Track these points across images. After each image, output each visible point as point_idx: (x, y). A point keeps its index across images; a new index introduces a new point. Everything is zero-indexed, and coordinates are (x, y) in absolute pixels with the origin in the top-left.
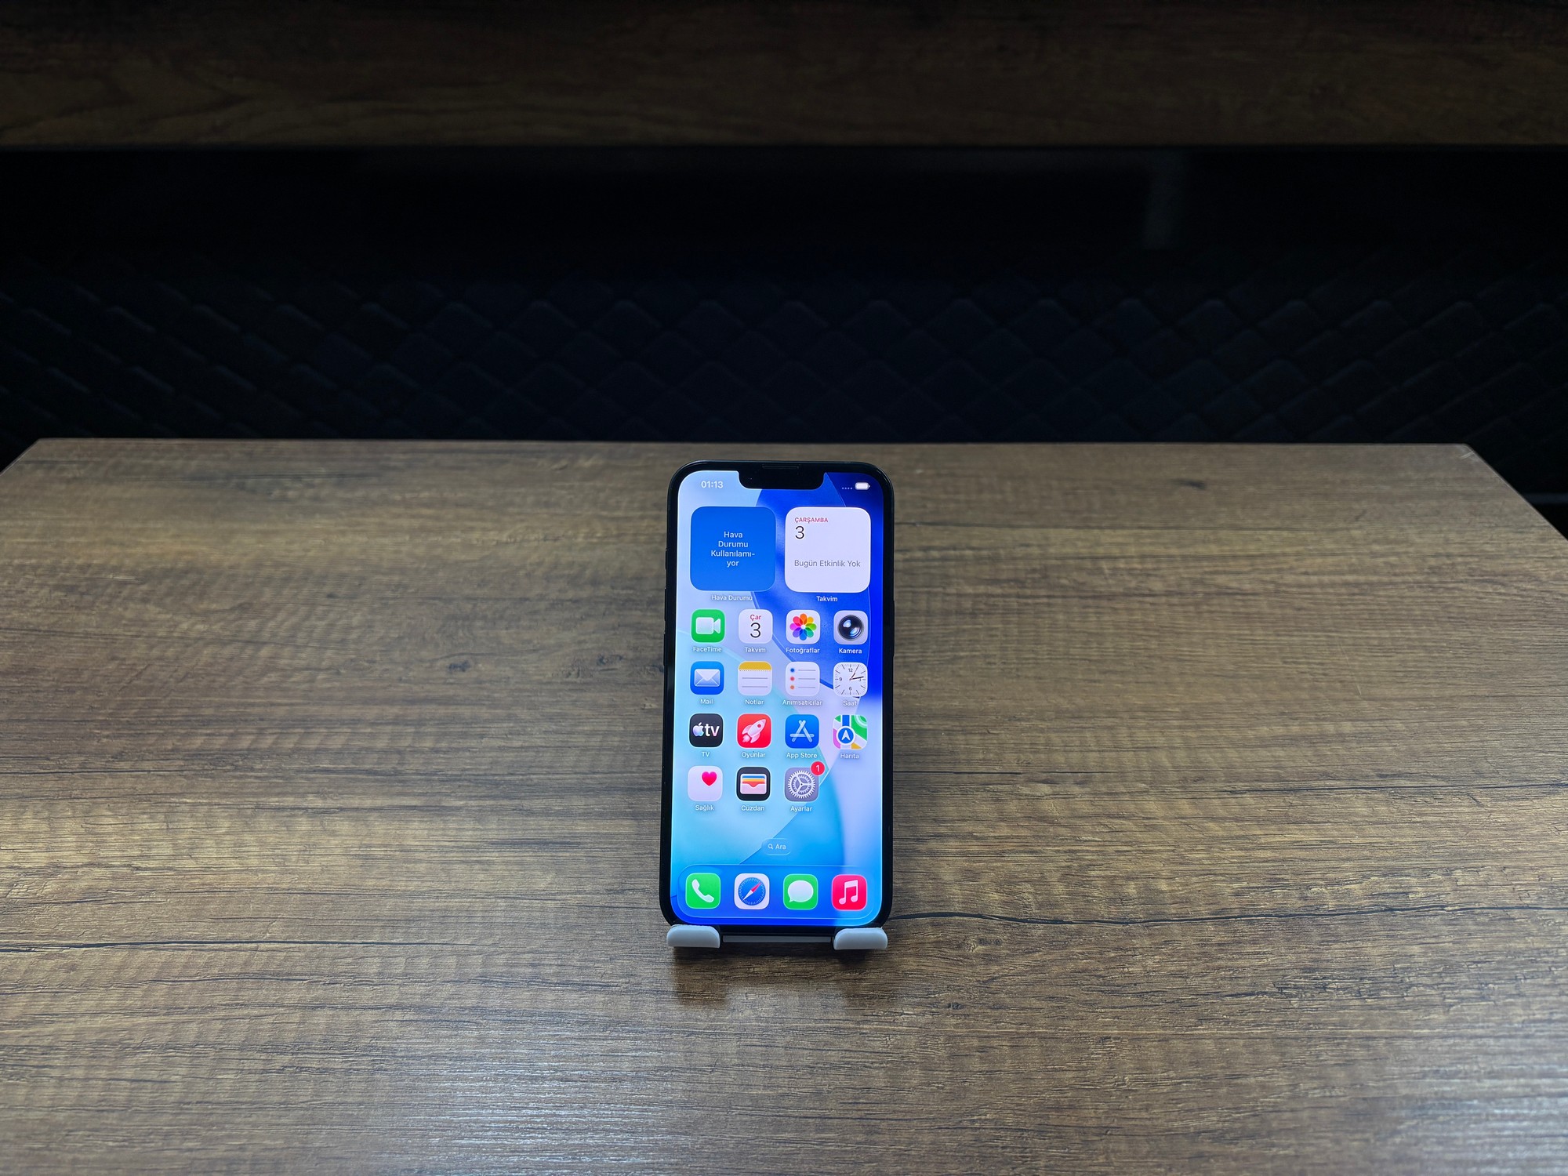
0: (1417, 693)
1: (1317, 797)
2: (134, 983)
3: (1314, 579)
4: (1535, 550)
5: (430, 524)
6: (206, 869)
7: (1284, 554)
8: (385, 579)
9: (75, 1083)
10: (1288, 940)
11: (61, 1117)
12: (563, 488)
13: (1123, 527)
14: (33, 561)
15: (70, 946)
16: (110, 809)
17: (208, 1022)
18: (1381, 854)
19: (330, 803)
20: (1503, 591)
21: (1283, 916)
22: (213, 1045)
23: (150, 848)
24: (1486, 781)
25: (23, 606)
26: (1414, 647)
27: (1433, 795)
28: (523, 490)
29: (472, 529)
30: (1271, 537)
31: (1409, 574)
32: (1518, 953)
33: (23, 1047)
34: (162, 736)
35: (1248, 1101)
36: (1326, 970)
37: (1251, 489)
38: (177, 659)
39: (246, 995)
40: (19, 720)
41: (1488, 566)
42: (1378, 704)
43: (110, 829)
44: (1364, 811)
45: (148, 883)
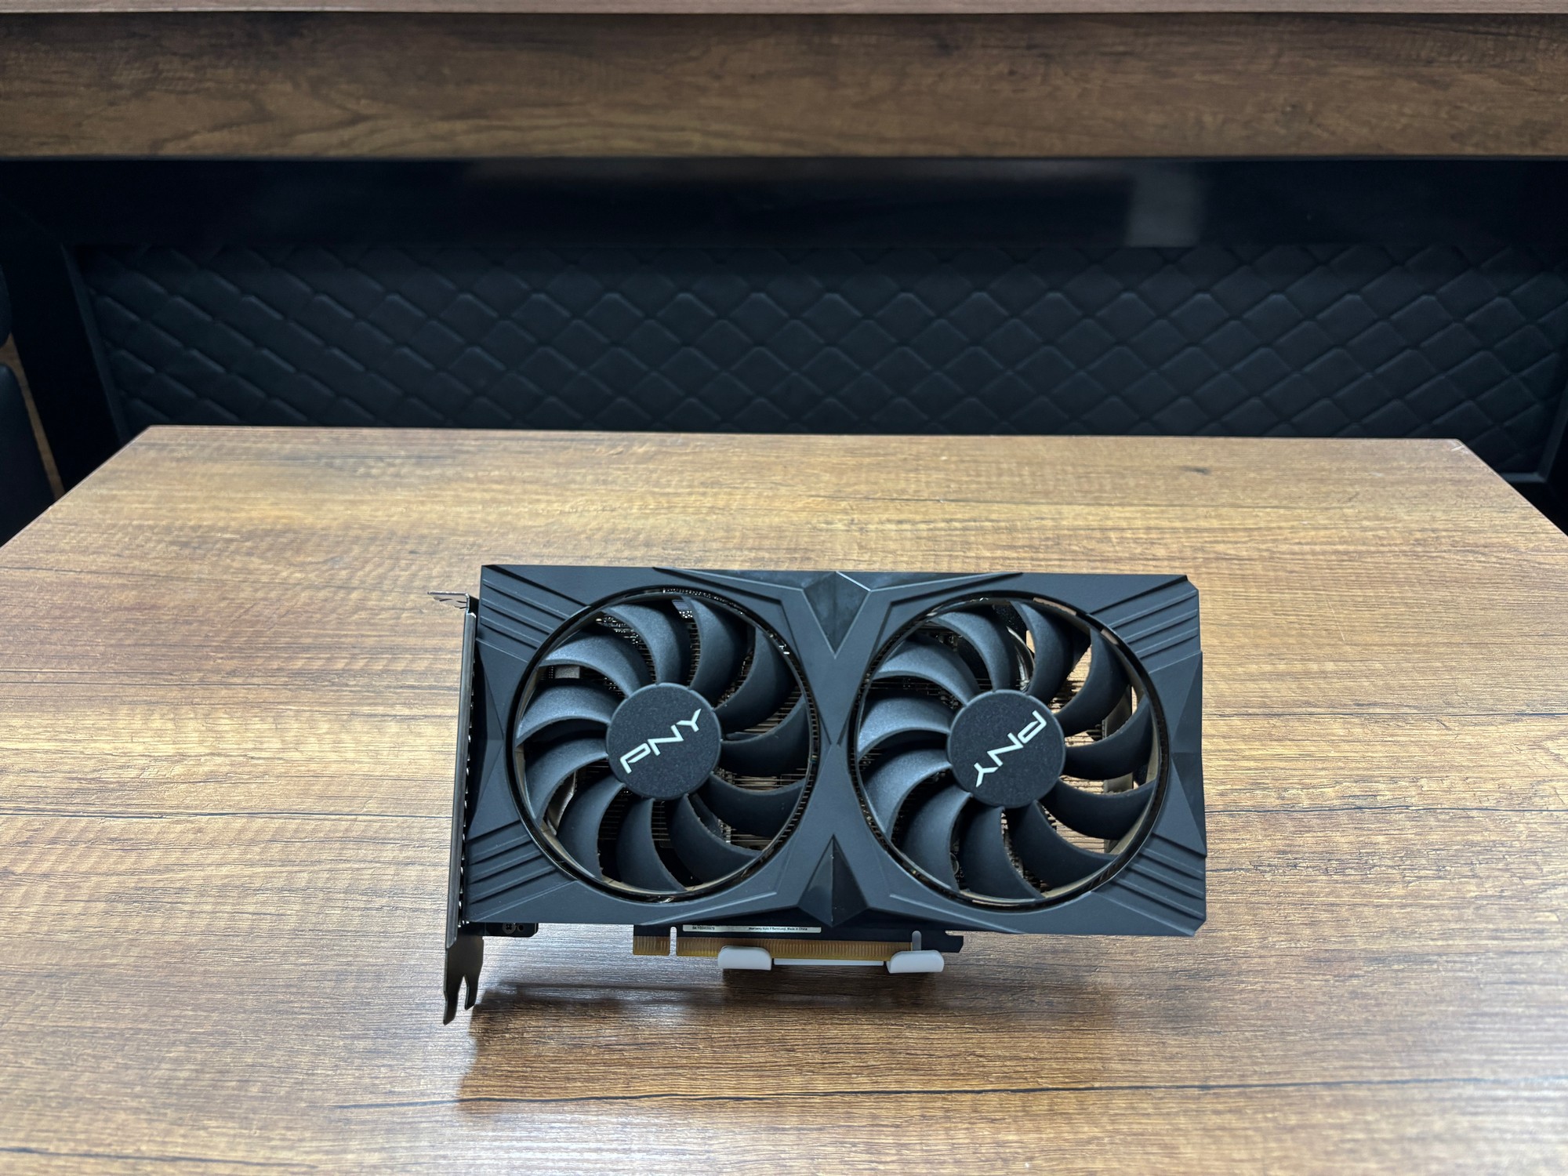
0: (1396, 640)
1: (1299, 720)
2: (252, 842)
3: (1307, 548)
4: (1517, 526)
5: (500, 496)
6: (310, 760)
7: (1280, 528)
8: (462, 539)
9: (204, 915)
10: (1266, 830)
11: (193, 939)
12: (619, 469)
13: (1132, 505)
14: (151, 522)
15: (197, 814)
16: (226, 713)
17: (317, 872)
18: (1353, 765)
19: (415, 712)
20: (1483, 559)
21: (1262, 811)
22: (321, 890)
23: (262, 743)
24: (1455, 710)
25: (143, 557)
26: (1396, 604)
27: (1405, 721)
28: (583, 471)
29: (538, 501)
30: (1268, 514)
31: (1396, 545)
32: (1473, 844)
33: (158, 889)
34: (269, 658)
35: (1222, 949)
36: (1298, 852)
37: (1252, 475)
38: (279, 600)
39: (349, 853)
40: (144, 645)
41: (1471, 539)
42: (1360, 648)
43: (227, 728)
44: (1341, 732)
45: (261, 769)
